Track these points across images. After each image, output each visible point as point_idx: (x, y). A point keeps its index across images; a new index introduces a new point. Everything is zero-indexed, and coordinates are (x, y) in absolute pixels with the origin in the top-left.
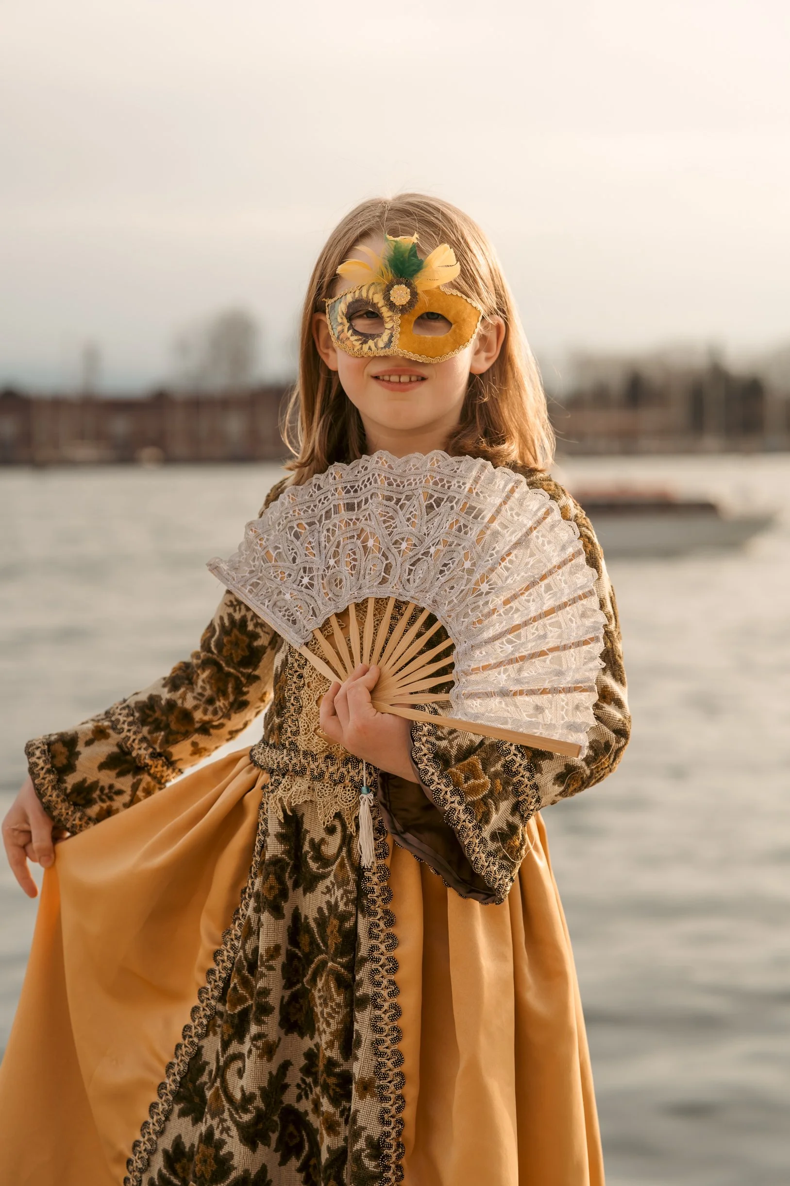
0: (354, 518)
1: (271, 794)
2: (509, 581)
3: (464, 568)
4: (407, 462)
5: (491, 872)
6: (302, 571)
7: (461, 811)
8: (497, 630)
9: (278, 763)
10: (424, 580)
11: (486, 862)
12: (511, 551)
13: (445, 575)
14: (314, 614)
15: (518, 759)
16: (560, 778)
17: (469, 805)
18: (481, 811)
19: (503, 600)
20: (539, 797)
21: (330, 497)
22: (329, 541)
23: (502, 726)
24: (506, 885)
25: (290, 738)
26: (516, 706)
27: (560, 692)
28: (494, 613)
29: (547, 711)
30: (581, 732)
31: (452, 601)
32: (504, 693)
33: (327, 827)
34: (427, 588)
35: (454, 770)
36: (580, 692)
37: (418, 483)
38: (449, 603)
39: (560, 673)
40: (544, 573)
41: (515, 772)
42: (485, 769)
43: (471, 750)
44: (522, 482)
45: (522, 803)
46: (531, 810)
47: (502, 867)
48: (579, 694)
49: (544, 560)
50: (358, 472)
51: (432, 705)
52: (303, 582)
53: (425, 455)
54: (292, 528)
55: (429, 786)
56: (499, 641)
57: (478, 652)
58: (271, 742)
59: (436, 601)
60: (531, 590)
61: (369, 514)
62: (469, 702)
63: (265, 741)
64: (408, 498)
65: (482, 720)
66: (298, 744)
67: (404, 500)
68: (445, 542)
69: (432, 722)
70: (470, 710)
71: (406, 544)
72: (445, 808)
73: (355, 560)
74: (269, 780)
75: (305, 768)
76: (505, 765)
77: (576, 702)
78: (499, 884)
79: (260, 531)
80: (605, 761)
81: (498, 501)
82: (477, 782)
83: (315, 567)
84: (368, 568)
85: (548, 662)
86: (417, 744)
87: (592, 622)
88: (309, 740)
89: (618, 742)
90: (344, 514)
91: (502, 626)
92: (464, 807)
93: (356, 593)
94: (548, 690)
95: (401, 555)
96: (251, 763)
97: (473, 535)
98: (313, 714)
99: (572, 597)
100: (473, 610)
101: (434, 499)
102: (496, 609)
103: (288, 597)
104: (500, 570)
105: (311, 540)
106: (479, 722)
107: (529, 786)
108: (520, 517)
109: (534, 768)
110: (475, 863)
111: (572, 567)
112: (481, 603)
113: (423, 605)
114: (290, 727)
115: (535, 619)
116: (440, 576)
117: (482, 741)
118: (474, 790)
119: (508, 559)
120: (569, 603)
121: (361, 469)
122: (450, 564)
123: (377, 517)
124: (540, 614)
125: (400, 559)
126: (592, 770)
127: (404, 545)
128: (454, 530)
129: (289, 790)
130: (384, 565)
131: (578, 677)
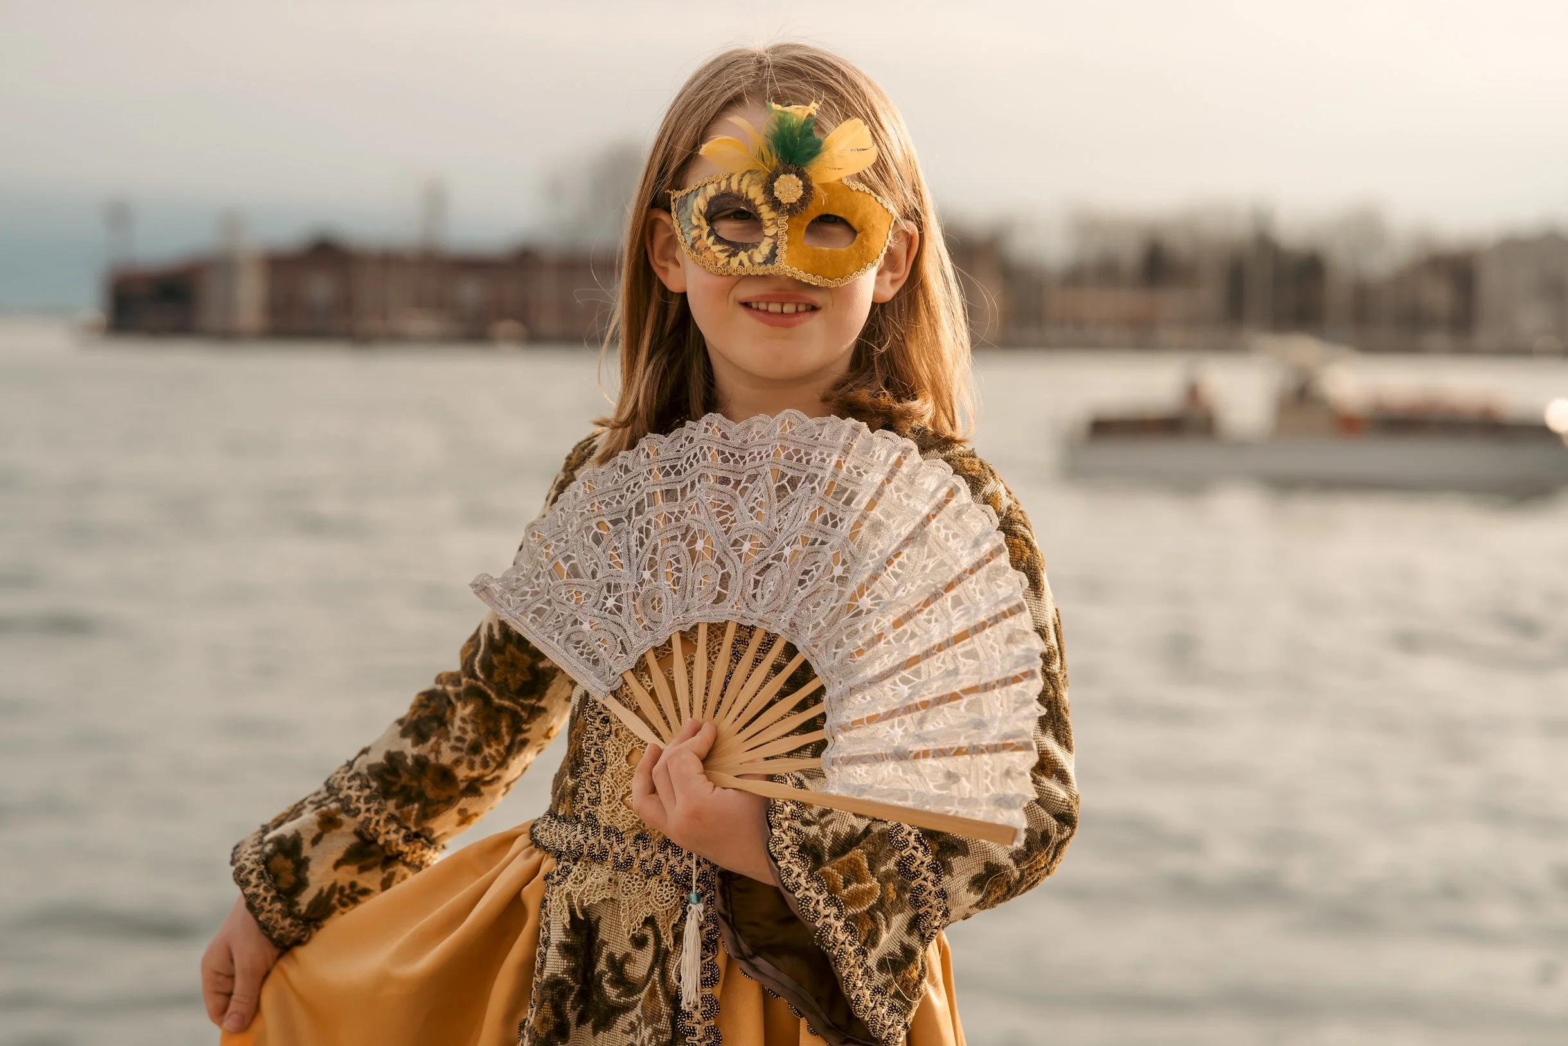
0: (676, 511)
1: (556, 887)
2: (899, 593)
3: (834, 577)
4: (748, 428)
5: (878, 1016)
6: (605, 589)
7: (839, 928)
8: (885, 665)
9: (568, 843)
10: (776, 595)
11: (872, 1001)
12: (901, 550)
13: (807, 586)
14: (624, 650)
15: (919, 855)
16: (977, 883)
17: (850, 920)
18: (866, 928)
19: (892, 621)
20: (947, 908)
21: (642, 482)
22: (642, 544)
23: (900, 803)
24: (897, 1035)
25: (586, 807)
26: (918, 773)
27: (982, 752)
28: (879, 640)
29: (963, 780)
30: (1016, 808)
31: (819, 623)
32: (900, 756)
33: (633, 935)
34: (782, 606)
35: (828, 869)
36: (1013, 750)
37: (764, 457)
38: (815, 626)
39: (980, 725)
40: (949, 580)
41: (914, 873)
42: (872, 868)
43: (851, 841)
44: (912, 450)
45: (923, 917)
46: (936, 928)
47: (892, 1009)
48: (1010, 753)
49: (949, 562)
50: (681, 446)
51: (796, 775)
52: (607, 606)
53: (772, 418)
54: (589, 528)
55: (793, 893)
56: (890, 680)
57: (859, 697)
58: (560, 813)
59: (794, 624)
60: (932, 606)
61: (697, 504)
62: (850, 769)
63: (552, 813)
64: (752, 478)
65: (870, 794)
66: (598, 817)
67: (746, 482)
68: (805, 539)
69: (796, 800)
70: (852, 781)
71: (749, 544)
72: (817, 924)
73: (679, 570)
74: (555, 868)
75: (606, 852)
76: (900, 862)
77: (1006, 766)
78: (888, 1034)
79: (545, 535)
80: (1042, 859)
81: (879, 478)
82: (861, 887)
83: (622, 582)
84: (697, 582)
85: (962, 709)
86: (776, 832)
87: (1024, 650)
88: (613, 811)
89: (1060, 832)
90: (662, 506)
91: (892, 658)
92: (842, 924)
93: (681, 617)
94: (964, 750)
95: (743, 560)
96: (531, 845)
97: (844, 529)
98: (621, 774)
99: (992, 614)
100: (849, 636)
101: (787, 478)
102: (882, 634)
103: (586, 626)
104: (885, 576)
105: (616, 544)
106: (866, 797)
107: (933, 893)
108: (912, 500)
109: (941, 867)
110: (856, 1004)
111: (990, 570)
112: (860, 626)
113: (777, 631)
114: (587, 792)
115: (940, 647)
116: (799, 588)
117: (868, 827)
118: (856, 898)
119: (896, 562)
120: (989, 623)
121: (684, 441)
122: (812, 570)
123: (708, 508)
124: (948, 640)
125: (741, 566)
126: (1022, 872)
127: (747, 546)
128: (816, 521)
129: (581, 882)
130: (720, 576)
131: (1007, 729)
